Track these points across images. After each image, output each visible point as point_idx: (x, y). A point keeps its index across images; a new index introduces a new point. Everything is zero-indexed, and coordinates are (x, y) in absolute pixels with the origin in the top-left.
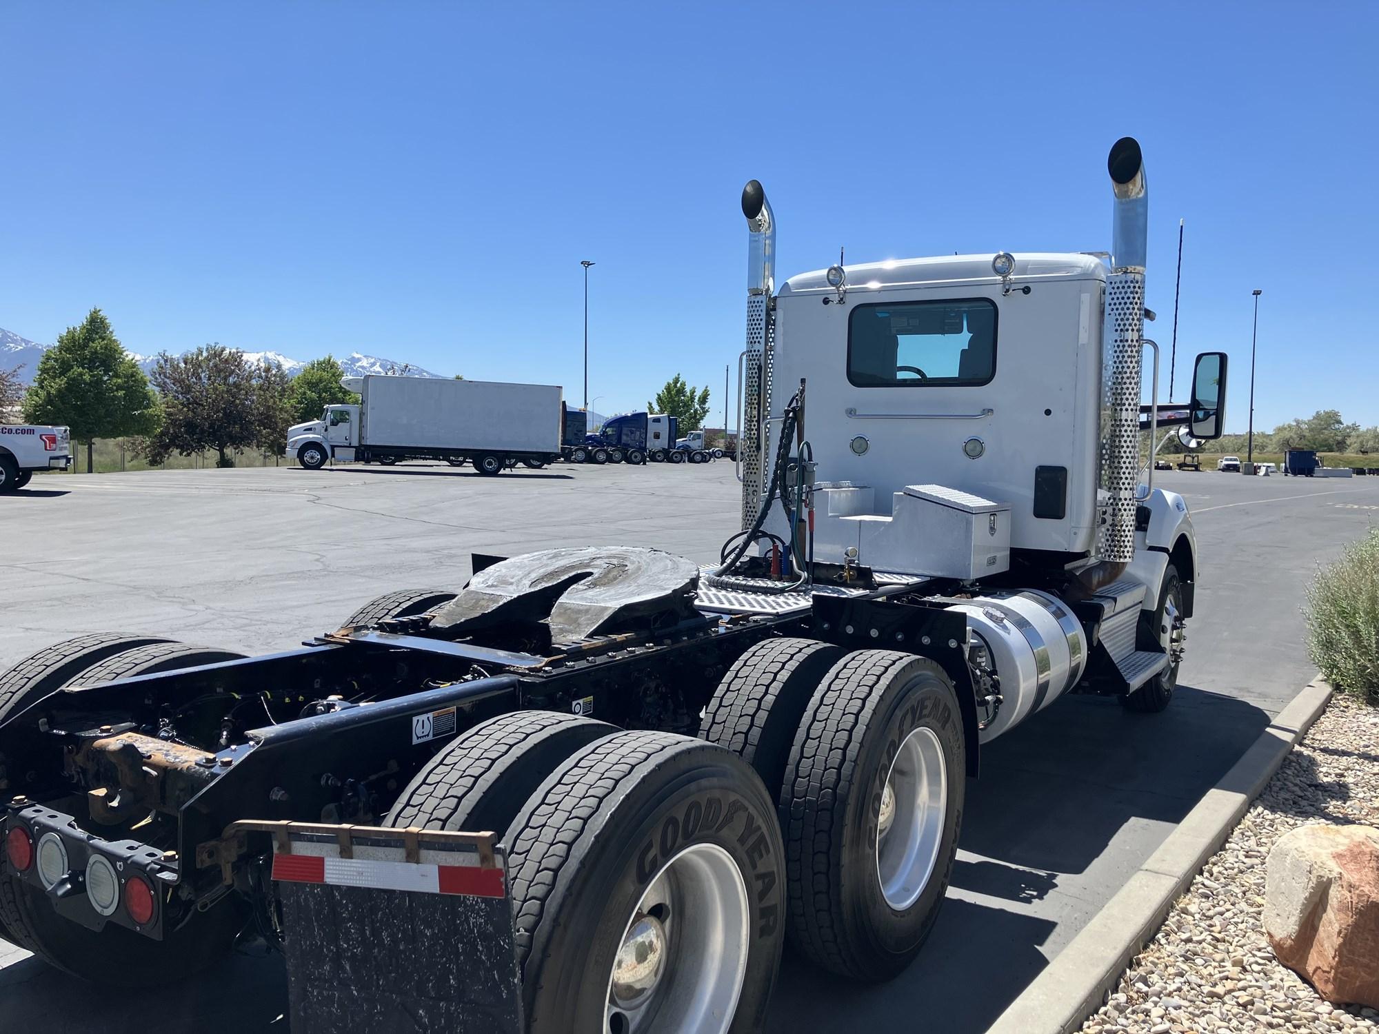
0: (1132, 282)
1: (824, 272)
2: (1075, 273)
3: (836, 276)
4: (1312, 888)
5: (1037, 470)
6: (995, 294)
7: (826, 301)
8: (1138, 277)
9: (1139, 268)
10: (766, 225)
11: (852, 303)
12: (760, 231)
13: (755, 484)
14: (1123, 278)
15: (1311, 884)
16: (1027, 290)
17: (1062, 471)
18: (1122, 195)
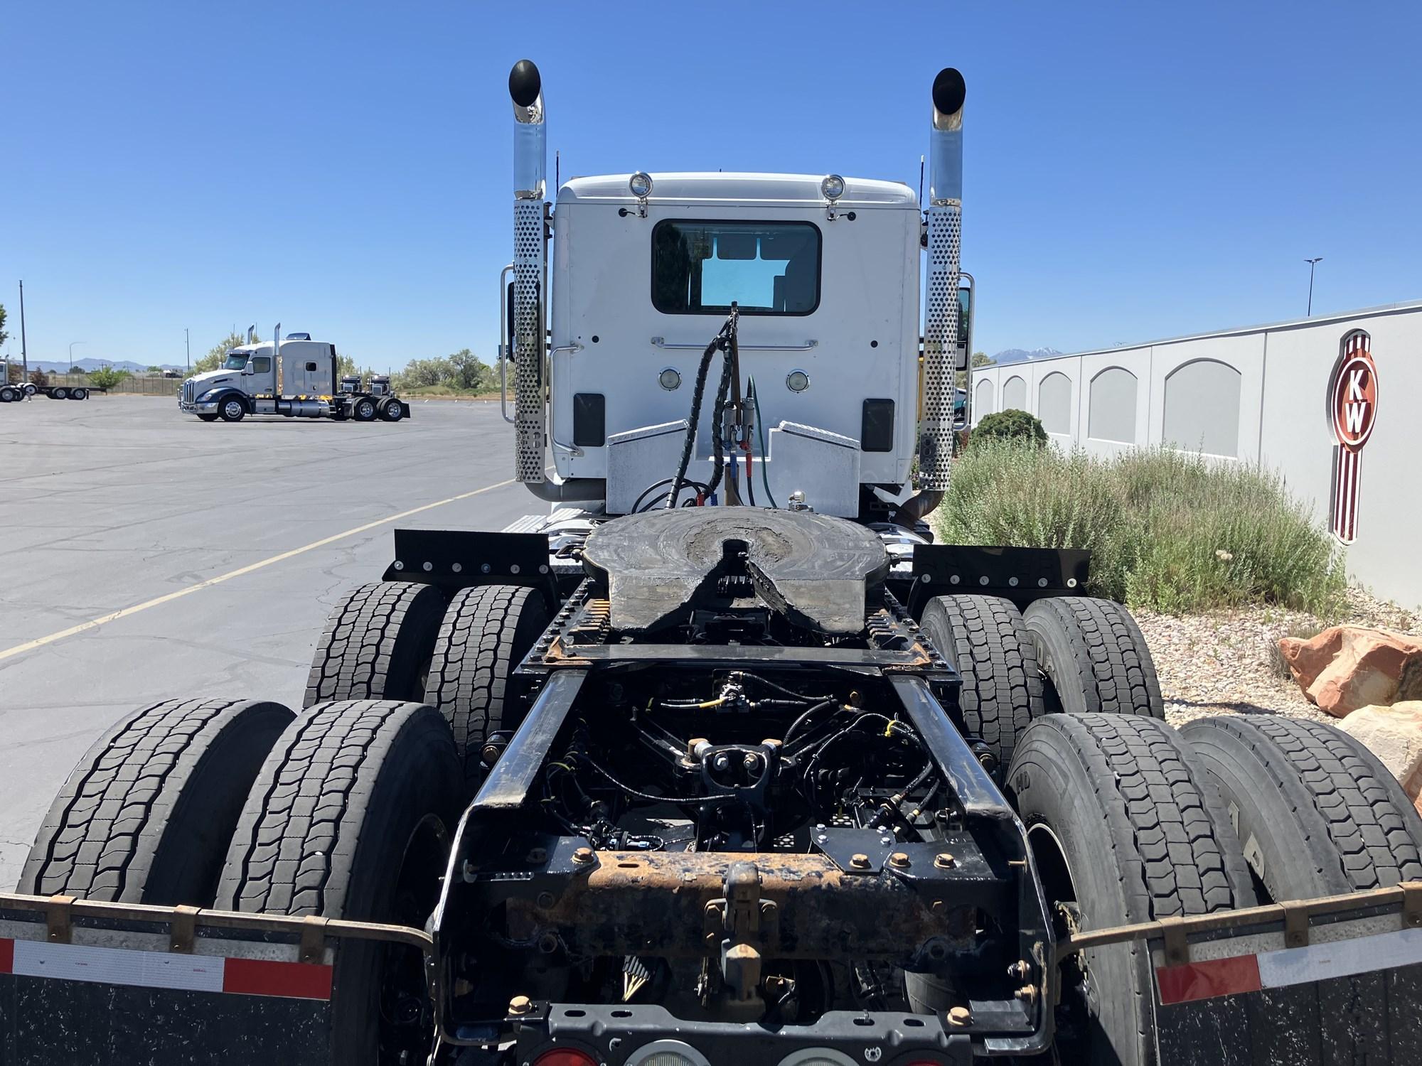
0: (950, 214)
1: (626, 178)
2: (899, 202)
3: (642, 185)
4: (1413, 760)
5: (865, 403)
6: (820, 220)
7: (623, 213)
8: (957, 210)
9: (957, 201)
10: (538, 117)
11: (656, 216)
12: (529, 122)
13: (536, 426)
14: (942, 210)
15: (1410, 758)
16: (852, 216)
17: (890, 402)
18: (943, 126)
